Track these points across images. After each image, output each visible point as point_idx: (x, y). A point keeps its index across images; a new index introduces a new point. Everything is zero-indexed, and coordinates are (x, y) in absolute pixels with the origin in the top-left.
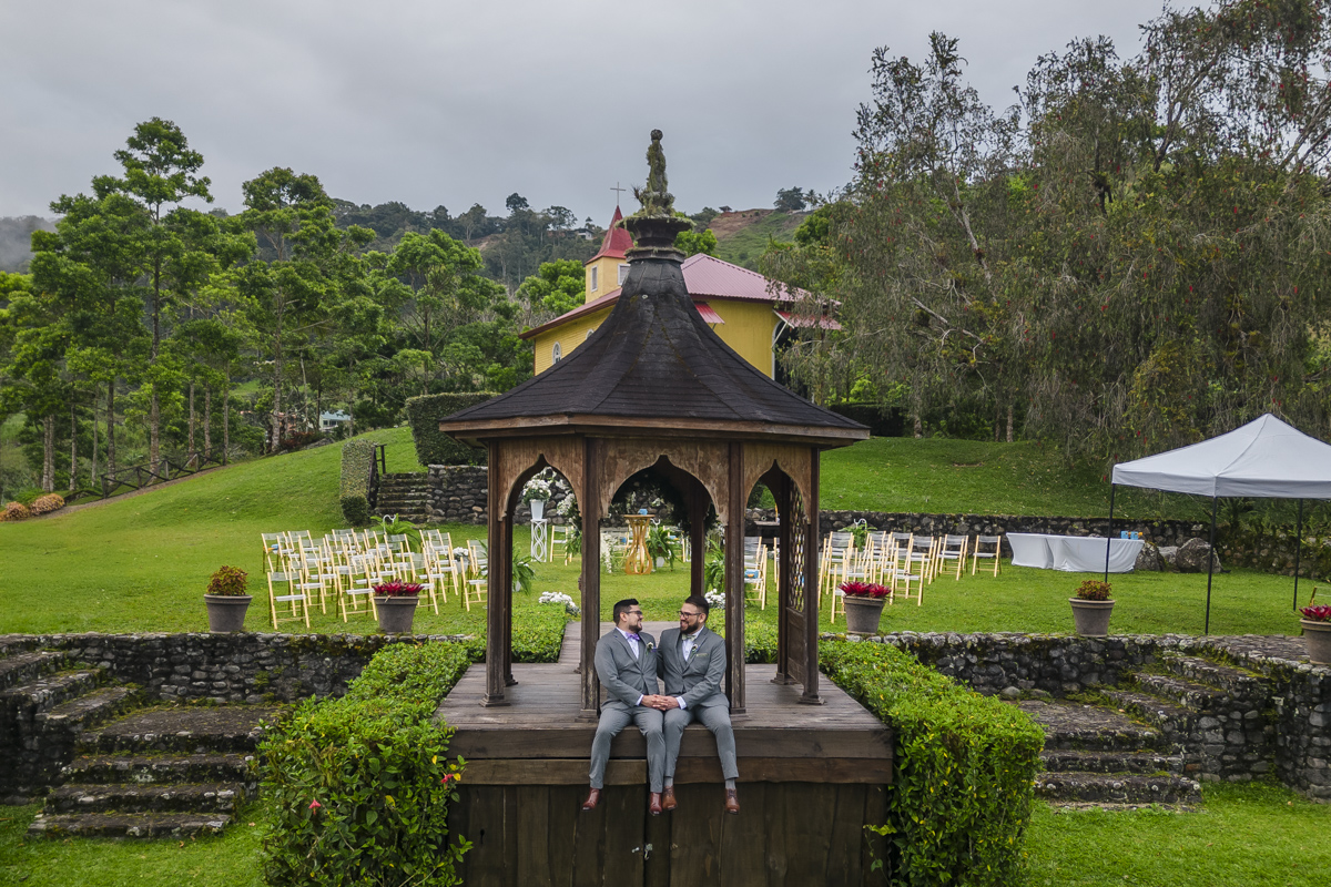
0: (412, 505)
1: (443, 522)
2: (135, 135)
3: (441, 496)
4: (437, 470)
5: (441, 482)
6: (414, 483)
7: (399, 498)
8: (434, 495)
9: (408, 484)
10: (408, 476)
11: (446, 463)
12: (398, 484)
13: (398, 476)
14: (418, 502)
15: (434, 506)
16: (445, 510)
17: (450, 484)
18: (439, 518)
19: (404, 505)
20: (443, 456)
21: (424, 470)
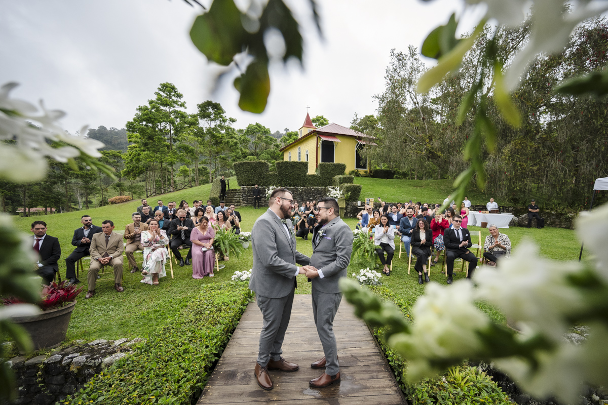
0: (236, 200)
1: (246, 206)
2: (160, 87)
3: (245, 197)
4: (243, 188)
5: (245, 192)
6: (238, 192)
7: (232, 197)
8: (243, 196)
9: (235, 193)
10: (236, 190)
11: (248, 185)
12: (232, 193)
13: (232, 190)
14: (238, 199)
15: (243, 200)
16: (247, 201)
17: (248, 193)
18: (245, 205)
19: (233, 200)
20: (246, 183)
21: (239, 188)
